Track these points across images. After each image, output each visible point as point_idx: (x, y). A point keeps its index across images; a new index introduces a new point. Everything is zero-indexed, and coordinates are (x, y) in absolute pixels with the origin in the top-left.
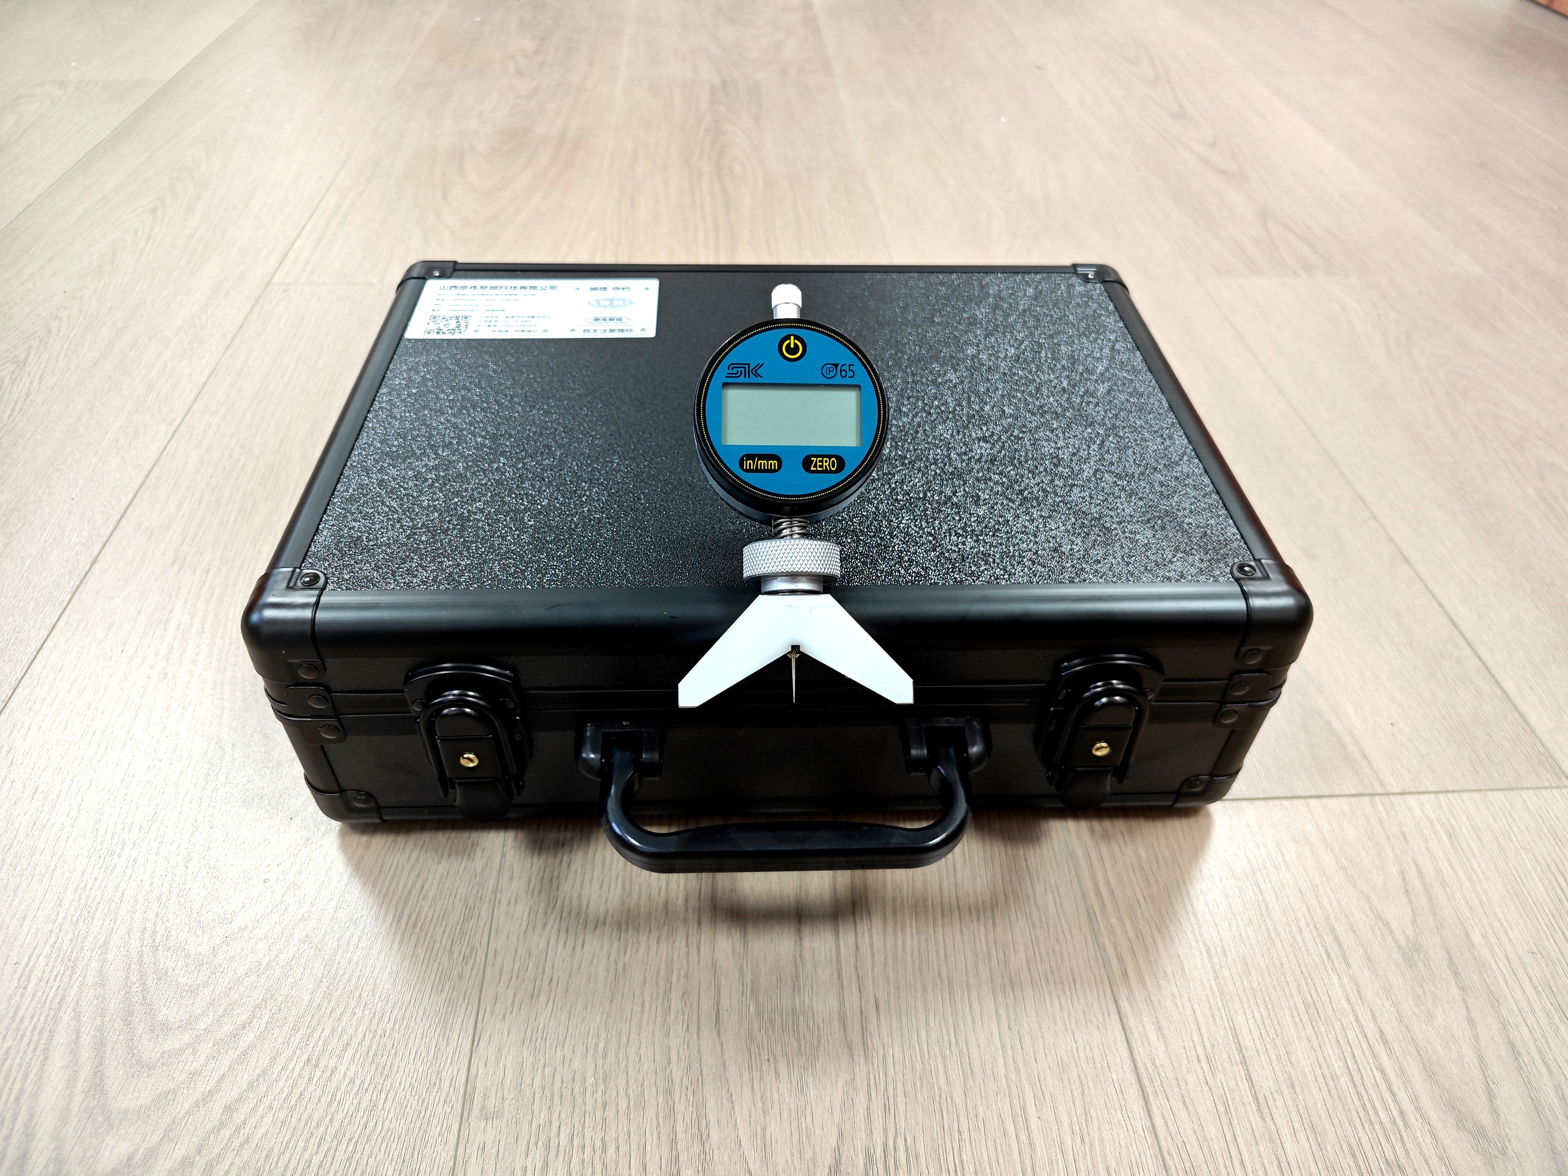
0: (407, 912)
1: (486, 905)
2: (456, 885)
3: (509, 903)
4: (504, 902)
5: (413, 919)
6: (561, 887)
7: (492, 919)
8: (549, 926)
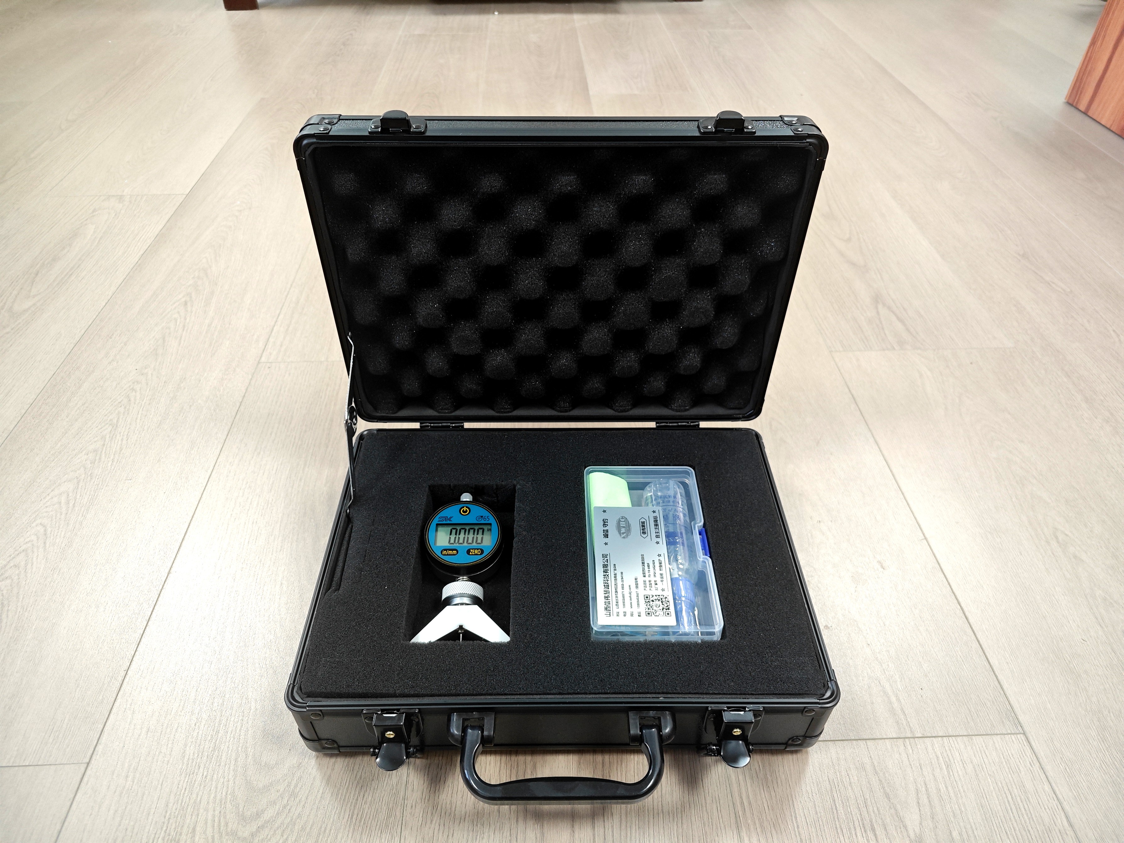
0: (356, 812)
1: (399, 807)
2: (382, 795)
3: (412, 806)
4: (409, 806)
5: (359, 816)
6: (440, 797)
7: (403, 817)
8: (434, 822)
